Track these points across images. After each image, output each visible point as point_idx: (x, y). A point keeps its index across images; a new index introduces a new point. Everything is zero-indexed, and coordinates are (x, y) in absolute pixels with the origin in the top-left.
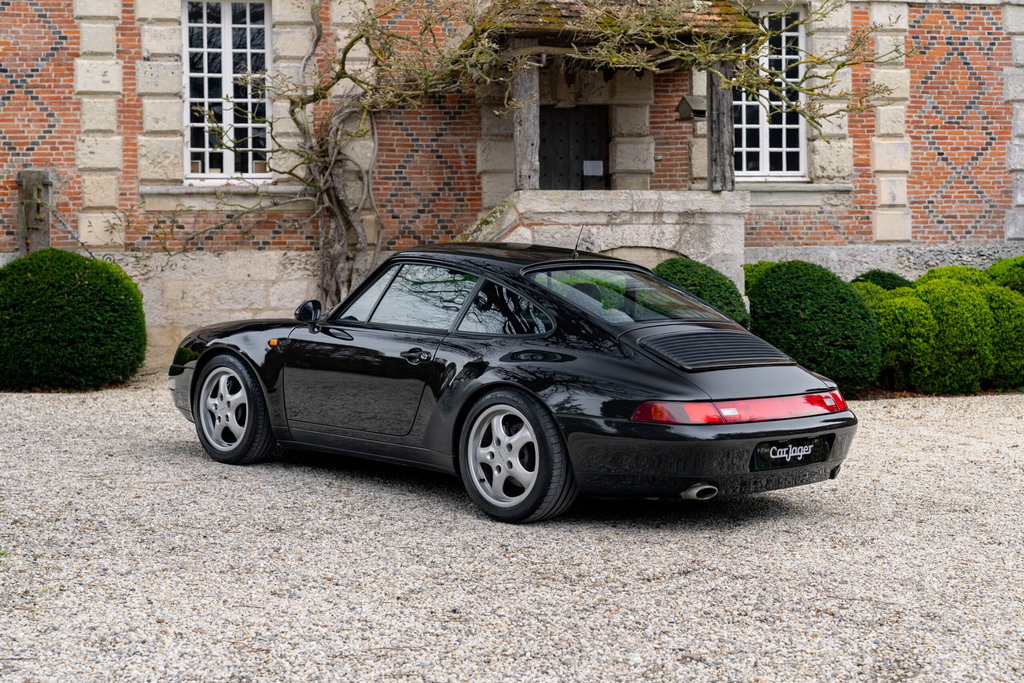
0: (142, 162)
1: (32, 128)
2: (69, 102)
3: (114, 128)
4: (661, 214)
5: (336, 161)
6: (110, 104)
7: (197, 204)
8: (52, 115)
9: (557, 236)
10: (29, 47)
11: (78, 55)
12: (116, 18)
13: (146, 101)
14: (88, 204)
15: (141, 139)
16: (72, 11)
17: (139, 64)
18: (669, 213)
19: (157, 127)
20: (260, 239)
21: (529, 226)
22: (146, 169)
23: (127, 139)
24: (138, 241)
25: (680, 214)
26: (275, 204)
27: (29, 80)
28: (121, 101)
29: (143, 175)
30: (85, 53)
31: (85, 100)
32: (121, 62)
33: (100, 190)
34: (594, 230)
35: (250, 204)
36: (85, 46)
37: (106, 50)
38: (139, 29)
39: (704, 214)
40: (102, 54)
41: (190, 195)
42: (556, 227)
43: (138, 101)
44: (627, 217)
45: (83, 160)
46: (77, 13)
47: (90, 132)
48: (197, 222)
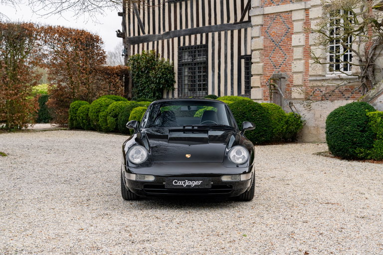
0: (310, 69)
1: (280, 60)
2: (290, 50)
3: (303, 58)
6: (301, 50)
7: (325, 84)
8: (285, 55)
10: (280, 32)
11: (293, 34)
12: (304, 20)
13: (312, 48)
14: (294, 84)
15: (310, 61)
16: (291, 19)
17: (310, 35)
20: (347, 96)
22: (311, 72)
23: (306, 61)
24: (309, 97)
26: (350, 83)
27: (280, 43)
28: (305, 48)
29: (310, 74)
31: (295, 49)
32: (305, 34)
33: (298, 80)
35: (338, 83)
36: (295, 31)
37: (300, 31)
38: (310, 22)
40: (299, 32)
43: (310, 47)
46: (293, 19)
47: (295, 60)
48: (326, 90)
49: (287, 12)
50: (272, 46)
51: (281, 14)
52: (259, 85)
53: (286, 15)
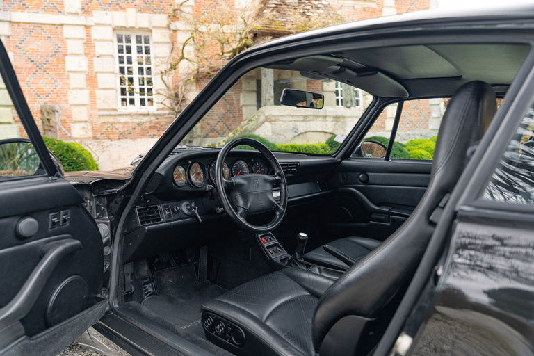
0: (98, 102)
1: (48, 87)
2: (63, 75)
3: (85, 87)
4: (326, 116)
5: (182, 100)
6: (82, 77)
7: (123, 119)
8: (56, 81)
9: (282, 126)
10: (43, 51)
11: (66, 55)
12: (83, 39)
13: (98, 75)
14: (74, 120)
15: (97, 92)
16: (62, 35)
17: (95, 59)
18: (330, 116)
19: (104, 87)
20: (151, 133)
21: (270, 122)
22: (100, 104)
23: (91, 91)
24: (98, 135)
25: (334, 117)
26: (158, 119)
27: (45, 66)
28: (88, 75)
29: (98, 107)
30: (70, 54)
31: (71, 74)
32: (87, 58)
33: (79, 114)
34: (298, 123)
35: (146, 119)
36: (69, 51)
37: (80, 53)
38: (94, 44)
39: (344, 117)
40: (78, 54)
41: (120, 115)
42: (282, 122)
43: (95, 75)
44: (311, 118)
45: (71, 100)
46: (65, 36)
47: (73, 88)
48: (124, 127)
49: (54, 25)
50: (30, 68)
51: (43, 26)
52: (11, 121)
53: (53, 28)
